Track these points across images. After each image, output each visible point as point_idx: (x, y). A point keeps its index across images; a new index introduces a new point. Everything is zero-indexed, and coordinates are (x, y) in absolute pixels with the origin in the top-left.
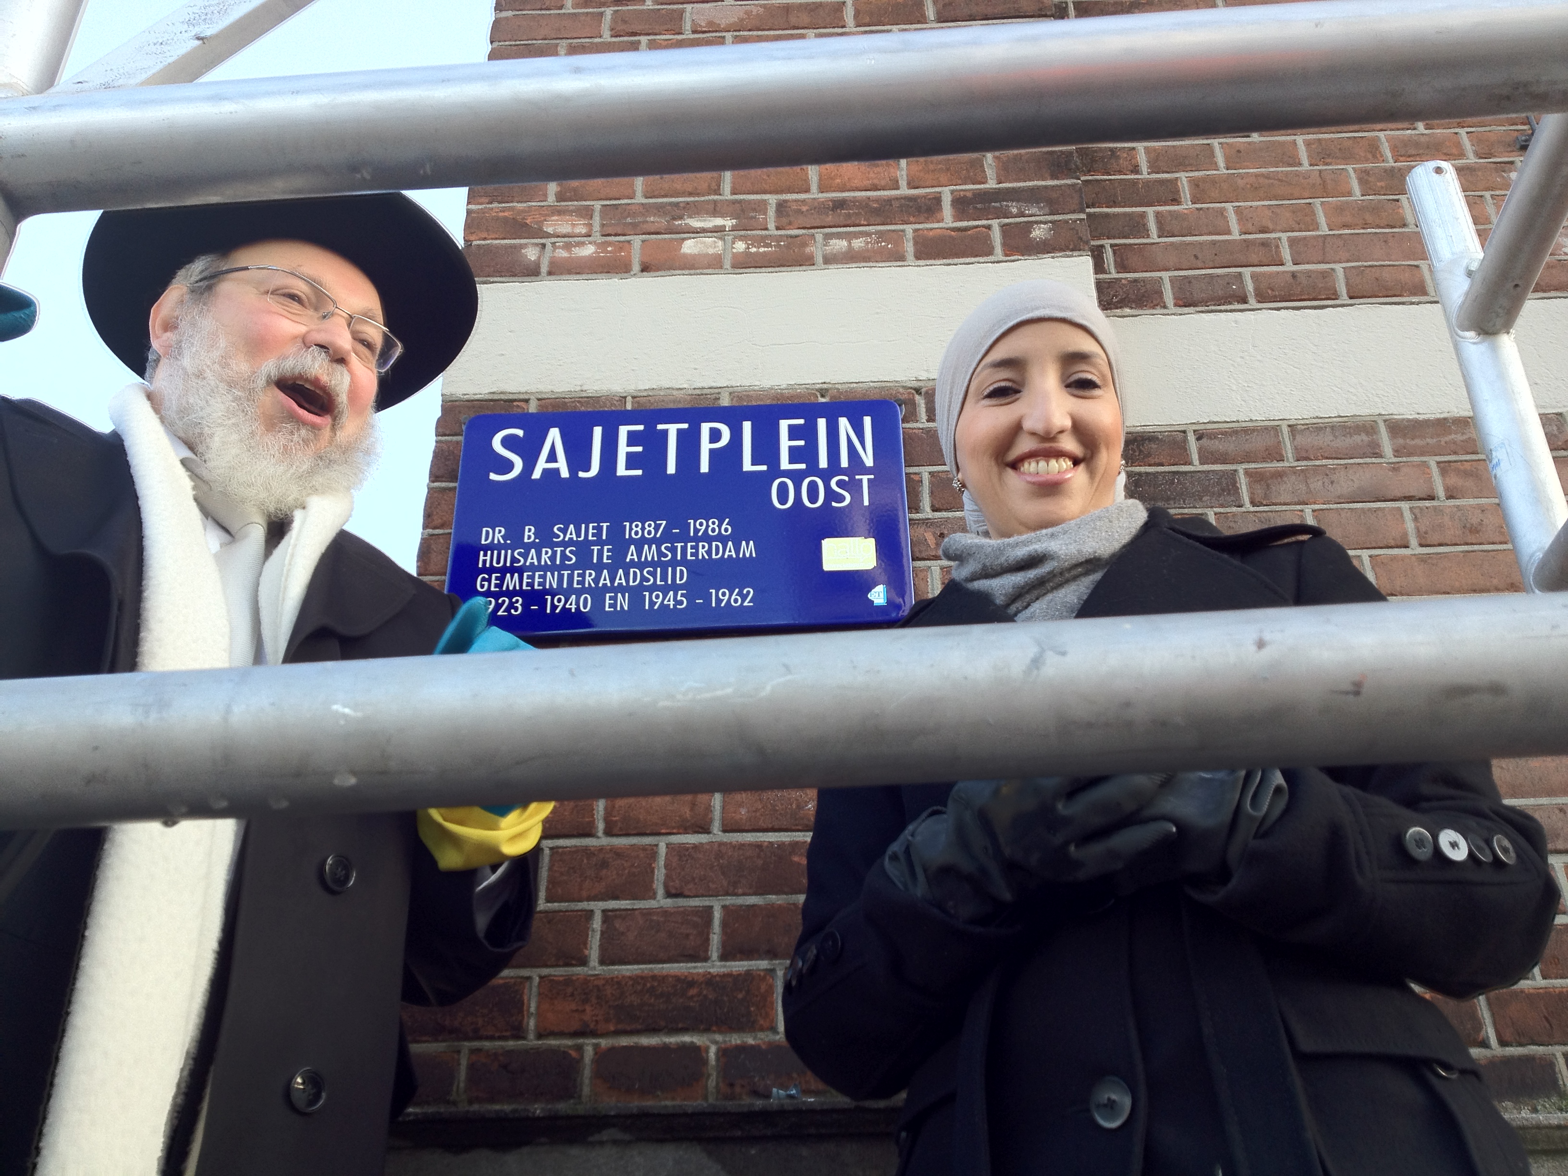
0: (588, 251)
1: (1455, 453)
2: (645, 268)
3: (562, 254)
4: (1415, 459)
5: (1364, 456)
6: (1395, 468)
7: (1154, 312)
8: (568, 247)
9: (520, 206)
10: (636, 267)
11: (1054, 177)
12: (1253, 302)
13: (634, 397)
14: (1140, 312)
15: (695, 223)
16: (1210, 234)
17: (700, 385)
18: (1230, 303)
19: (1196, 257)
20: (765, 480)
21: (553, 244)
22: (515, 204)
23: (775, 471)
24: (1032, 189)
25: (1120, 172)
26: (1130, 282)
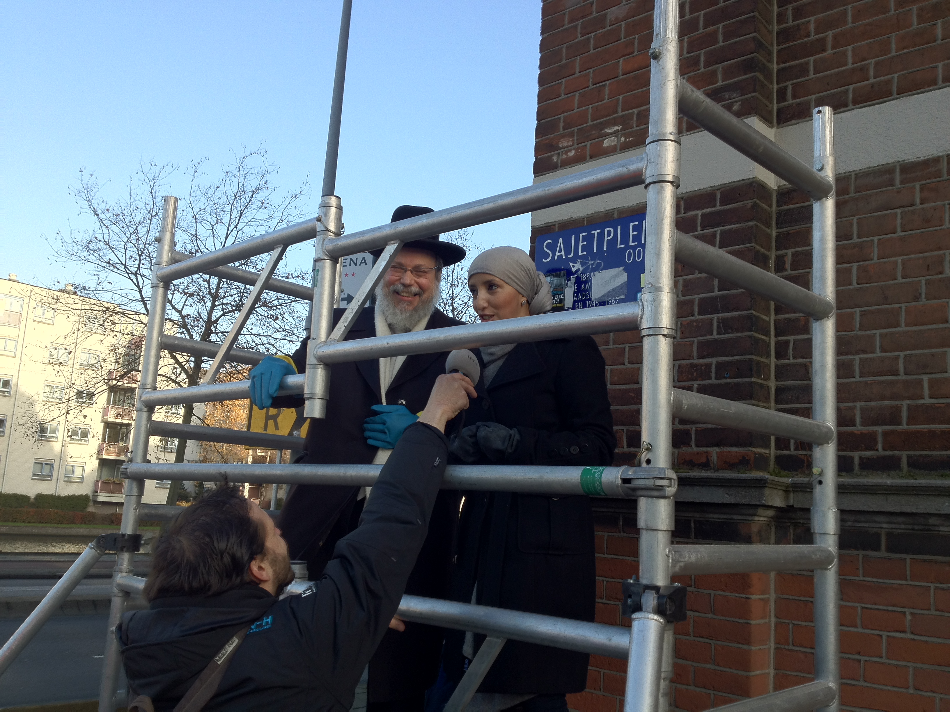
0: (572, 153)
1: (929, 179)
2: (591, 157)
3: (565, 156)
4: (910, 184)
5: (886, 186)
6: (899, 191)
7: (805, 120)
8: (566, 153)
9: (552, 136)
10: (588, 157)
11: (745, 74)
12: (851, 106)
13: (587, 218)
14: (799, 121)
15: (608, 131)
16: (838, 67)
17: (608, 209)
18: (840, 109)
19: (828, 84)
20: (624, 250)
21: (562, 152)
22: (549, 136)
23: (628, 247)
24: (736, 83)
25: (800, 39)
26: (797, 105)
